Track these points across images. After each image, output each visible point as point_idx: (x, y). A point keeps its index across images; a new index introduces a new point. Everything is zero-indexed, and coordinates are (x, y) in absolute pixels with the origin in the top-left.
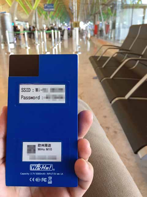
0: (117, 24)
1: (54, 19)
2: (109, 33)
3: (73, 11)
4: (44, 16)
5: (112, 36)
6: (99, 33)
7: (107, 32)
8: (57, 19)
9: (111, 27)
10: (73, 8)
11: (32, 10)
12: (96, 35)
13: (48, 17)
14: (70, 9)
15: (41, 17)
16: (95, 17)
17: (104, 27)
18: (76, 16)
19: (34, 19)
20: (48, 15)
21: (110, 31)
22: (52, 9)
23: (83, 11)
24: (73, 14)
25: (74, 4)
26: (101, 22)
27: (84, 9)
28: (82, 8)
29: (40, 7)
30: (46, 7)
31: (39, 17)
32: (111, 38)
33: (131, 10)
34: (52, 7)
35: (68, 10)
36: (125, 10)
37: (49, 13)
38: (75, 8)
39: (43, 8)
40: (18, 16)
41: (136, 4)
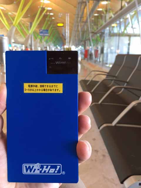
0: (105, 49)
1: (48, 43)
2: (98, 57)
3: (66, 37)
4: (39, 40)
5: (101, 60)
6: (89, 57)
7: (96, 56)
8: (51, 43)
9: (99, 52)
10: (65, 35)
11: (28, 34)
12: (86, 59)
13: (43, 41)
14: (63, 35)
15: (37, 40)
16: (85, 43)
17: (93, 52)
18: (69, 41)
19: (29, 42)
20: (43, 39)
21: (99, 56)
22: (47, 34)
23: (75, 36)
24: (65, 39)
25: (67, 31)
26: (91, 47)
27: (75, 35)
28: (74, 35)
29: (36, 32)
30: (41, 33)
31: (35, 40)
32: (100, 61)
33: (118, 37)
34: (47, 32)
35: (61, 36)
36: (112, 38)
37: (44, 38)
38: (68, 34)
39: (39, 33)
40: (15, 39)
41: (122, 33)
